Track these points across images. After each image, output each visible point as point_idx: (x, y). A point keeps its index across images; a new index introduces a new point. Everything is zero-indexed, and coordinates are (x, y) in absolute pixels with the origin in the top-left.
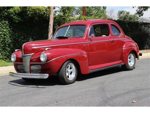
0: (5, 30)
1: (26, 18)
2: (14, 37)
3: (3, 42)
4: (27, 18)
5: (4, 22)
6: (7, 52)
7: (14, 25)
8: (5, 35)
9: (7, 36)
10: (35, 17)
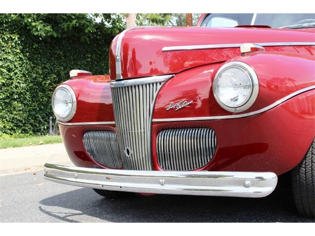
0: (10, 58)
1: (66, 27)
2: (34, 75)
3: (5, 88)
4: (68, 27)
5: (9, 36)
6: (15, 112)
7: (33, 45)
8: (9, 70)
9: (16, 74)
10: (87, 27)
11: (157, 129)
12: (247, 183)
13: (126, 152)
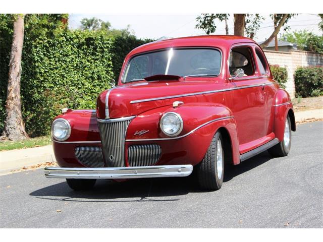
11: (128, 145)
12: (180, 170)
13: (110, 158)
